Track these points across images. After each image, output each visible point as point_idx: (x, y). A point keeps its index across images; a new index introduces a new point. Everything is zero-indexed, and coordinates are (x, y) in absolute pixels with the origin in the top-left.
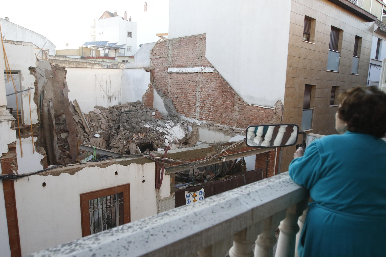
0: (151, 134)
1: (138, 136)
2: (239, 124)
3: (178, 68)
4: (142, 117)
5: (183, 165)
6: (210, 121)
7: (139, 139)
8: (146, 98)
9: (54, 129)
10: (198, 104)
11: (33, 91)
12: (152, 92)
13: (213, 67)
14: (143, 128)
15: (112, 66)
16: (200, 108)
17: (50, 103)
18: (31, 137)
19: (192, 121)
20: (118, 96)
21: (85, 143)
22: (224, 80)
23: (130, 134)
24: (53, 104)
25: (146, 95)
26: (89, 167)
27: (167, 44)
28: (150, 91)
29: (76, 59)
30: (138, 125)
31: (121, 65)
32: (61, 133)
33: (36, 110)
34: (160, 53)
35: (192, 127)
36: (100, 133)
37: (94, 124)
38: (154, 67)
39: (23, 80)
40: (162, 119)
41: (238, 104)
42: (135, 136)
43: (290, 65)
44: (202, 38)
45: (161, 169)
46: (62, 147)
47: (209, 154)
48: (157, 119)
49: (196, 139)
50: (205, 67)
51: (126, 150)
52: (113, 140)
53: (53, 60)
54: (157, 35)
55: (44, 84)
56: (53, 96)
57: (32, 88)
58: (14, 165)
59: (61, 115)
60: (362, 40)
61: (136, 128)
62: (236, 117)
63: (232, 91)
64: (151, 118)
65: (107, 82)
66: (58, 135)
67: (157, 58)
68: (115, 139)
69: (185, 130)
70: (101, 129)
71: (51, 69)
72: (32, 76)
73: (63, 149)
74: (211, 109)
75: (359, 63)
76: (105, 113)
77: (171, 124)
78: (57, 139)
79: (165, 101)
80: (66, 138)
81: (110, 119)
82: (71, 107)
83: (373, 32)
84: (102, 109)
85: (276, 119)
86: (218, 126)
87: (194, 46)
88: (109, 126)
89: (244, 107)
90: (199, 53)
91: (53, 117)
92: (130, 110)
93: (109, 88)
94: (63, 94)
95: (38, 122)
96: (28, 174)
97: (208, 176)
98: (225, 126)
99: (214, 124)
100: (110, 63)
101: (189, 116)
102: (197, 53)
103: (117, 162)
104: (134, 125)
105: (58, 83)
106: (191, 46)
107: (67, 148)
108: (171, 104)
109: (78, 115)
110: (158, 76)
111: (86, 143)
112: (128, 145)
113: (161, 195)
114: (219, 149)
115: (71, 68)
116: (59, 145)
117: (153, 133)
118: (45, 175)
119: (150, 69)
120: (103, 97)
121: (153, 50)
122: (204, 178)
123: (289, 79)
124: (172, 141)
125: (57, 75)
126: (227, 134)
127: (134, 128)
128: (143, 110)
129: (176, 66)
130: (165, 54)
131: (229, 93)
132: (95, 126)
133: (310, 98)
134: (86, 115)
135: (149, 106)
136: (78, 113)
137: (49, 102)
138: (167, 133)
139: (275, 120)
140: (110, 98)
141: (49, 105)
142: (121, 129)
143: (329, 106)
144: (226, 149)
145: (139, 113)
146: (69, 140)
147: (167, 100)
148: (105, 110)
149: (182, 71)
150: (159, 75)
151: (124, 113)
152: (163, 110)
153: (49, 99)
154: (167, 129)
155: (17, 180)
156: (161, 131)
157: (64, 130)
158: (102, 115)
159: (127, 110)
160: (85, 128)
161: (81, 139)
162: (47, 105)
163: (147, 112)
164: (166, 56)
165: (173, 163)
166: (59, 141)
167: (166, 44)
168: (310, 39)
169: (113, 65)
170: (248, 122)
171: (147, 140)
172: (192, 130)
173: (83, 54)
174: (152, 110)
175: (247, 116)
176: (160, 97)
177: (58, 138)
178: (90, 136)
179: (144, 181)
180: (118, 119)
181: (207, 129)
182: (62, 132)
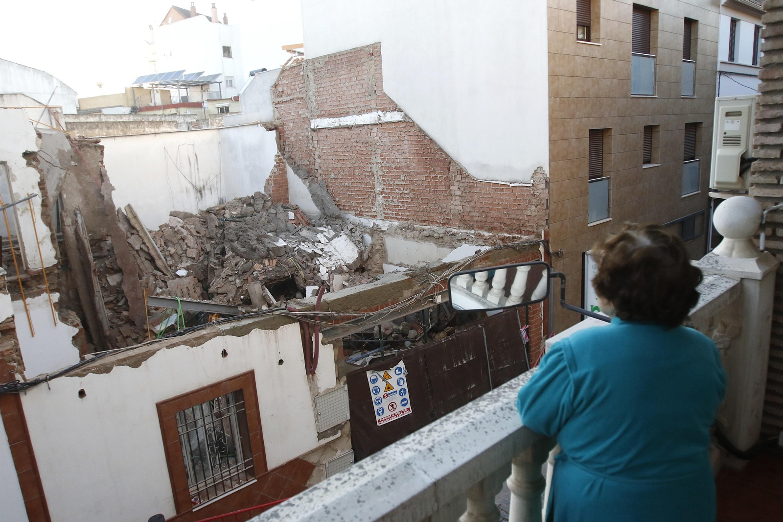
0: (291, 260)
1: (264, 265)
2: (465, 223)
3: (331, 119)
4: (269, 226)
5: (357, 321)
6: (406, 220)
7: (266, 272)
8: (273, 185)
9: (93, 269)
10: (378, 189)
11: (38, 200)
12: (283, 172)
13: (400, 110)
14: (273, 248)
15: (198, 124)
16: (384, 195)
17: (77, 217)
18: (47, 293)
19: (370, 223)
20: (215, 186)
21: (159, 290)
22: (425, 135)
23: (247, 263)
24: (84, 217)
25: (272, 179)
26: (168, 347)
27: (303, 71)
28: (280, 170)
29: (122, 116)
30: (262, 243)
31: (216, 120)
32: (107, 275)
33: (50, 238)
34: (292, 90)
35: (372, 236)
36: (187, 266)
37: (172, 250)
38: (283, 119)
39: (14, 180)
40: (309, 224)
41: (458, 181)
42: (257, 266)
43: (554, 95)
44: (373, 52)
45: (314, 333)
46: (114, 303)
47: (407, 293)
48: (300, 226)
49: (381, 259)
50: (385, 112)
51: (242, 297)
52: (215, 278)
53: (74, 125)
54: (284, 48)
55: (60, 182)
56: (82, 201)
57: (36, 195)
58: (15, 364)
59: (104, 239)
60: (698, 25)
61: (259, 250)
62: (457, 208)
63: (445, 157)
64: (286, 226)
65: (189, 160)
66: (101, 281)
67: (287, 101)
68: (218, 277)
69: (357, 243)
70: (189, 257)
71: (70, 148)
72: (32, 170)
73: (116, 308)
74: (406, 196)
75: (695, 73)
76: (193, 224)
77: (329, 234)
78: (100, 288)
79: (312, 188)
80: (120, 284)
81: (205, 235)
82: (121, 220)
83: (719, 6)
84: (186, 216)
85: (536, 207)
86: (422, 230)
87: (358, 70)
88: (202, 250)
89: (471, 187)
90: (370, 84)
91: (87, 245)
92: (243, 213)
93: (196, 171)
94: (102, 197)
95: (56, 262)
96: (46, 378)
97: (412, 333)
98: (436, 228)
99: (415, 226)
100: (192, 116)
101: (363, 214)
102: (366, 85)
103: (223, 331)
104: (254, 243)
105: (89, 174)
106: (352, 70)
107: (124, 305)
108: (325, 193)
109: (138, 235)
110: (292, 138)
111: (161, 290)
112: (245, 287)
113: (319, 385)
114: (427, 281)
115: (113, 139)
116: (107, 299)
117: (293, 256)
118: (81, 375)
119: (275, 125)
120: (185, 190)
121: (276, 86)
122: (403, 336)
123: (555, 122)
124: (333, 269)
125: (84, 158)
126: (442, 244)
127: (255, 251)
128: (269, 211)
129: (327, 114)
130: (302, 91)
131: (438, 160)
132: (176, 253)
133: (602, 156)
134: (154, 233)
135: (280, 200)
136: (138, 232)
137: (76, 215)
138: (321, 253)
139: (533, 208)
140: (200, 192)
141: (77, 222)
142: (229, 255)
143: (642, 166)
144: (439, 278)
145: (261, 217)
146: (125, 288)
147: (315, 186)
148: (192, 218)
149: (339, 123)
150: (294, 135)
151: (231, 221)
152: (309, 206)
153: (73, 210)
154: (320, 246)
155: (27, 391)
156: (310, 251)
157: (112, 269)
158: (187, 229)
159: (236, 215)
160: (156, 261)
161: (150, 284)
162: (72, 221)
163: (277, 214)
164: (304, 96)
165: (337, 320)
166: (105, 291)
167: (301, 70)
168: (593, 35)
169: (200, 122)
170: (482, 215)
171: (282, 272)
172: (371, 242)
173: (135, 101)
174: (287, 208)
175: (478, 205)
176: (300, 180)
177: (104, 285)
178: (167, 275)
179: (281, 362)
180: (221, 234)
181: (400, 237)
182: (109, 274)
